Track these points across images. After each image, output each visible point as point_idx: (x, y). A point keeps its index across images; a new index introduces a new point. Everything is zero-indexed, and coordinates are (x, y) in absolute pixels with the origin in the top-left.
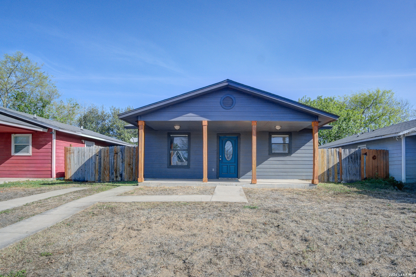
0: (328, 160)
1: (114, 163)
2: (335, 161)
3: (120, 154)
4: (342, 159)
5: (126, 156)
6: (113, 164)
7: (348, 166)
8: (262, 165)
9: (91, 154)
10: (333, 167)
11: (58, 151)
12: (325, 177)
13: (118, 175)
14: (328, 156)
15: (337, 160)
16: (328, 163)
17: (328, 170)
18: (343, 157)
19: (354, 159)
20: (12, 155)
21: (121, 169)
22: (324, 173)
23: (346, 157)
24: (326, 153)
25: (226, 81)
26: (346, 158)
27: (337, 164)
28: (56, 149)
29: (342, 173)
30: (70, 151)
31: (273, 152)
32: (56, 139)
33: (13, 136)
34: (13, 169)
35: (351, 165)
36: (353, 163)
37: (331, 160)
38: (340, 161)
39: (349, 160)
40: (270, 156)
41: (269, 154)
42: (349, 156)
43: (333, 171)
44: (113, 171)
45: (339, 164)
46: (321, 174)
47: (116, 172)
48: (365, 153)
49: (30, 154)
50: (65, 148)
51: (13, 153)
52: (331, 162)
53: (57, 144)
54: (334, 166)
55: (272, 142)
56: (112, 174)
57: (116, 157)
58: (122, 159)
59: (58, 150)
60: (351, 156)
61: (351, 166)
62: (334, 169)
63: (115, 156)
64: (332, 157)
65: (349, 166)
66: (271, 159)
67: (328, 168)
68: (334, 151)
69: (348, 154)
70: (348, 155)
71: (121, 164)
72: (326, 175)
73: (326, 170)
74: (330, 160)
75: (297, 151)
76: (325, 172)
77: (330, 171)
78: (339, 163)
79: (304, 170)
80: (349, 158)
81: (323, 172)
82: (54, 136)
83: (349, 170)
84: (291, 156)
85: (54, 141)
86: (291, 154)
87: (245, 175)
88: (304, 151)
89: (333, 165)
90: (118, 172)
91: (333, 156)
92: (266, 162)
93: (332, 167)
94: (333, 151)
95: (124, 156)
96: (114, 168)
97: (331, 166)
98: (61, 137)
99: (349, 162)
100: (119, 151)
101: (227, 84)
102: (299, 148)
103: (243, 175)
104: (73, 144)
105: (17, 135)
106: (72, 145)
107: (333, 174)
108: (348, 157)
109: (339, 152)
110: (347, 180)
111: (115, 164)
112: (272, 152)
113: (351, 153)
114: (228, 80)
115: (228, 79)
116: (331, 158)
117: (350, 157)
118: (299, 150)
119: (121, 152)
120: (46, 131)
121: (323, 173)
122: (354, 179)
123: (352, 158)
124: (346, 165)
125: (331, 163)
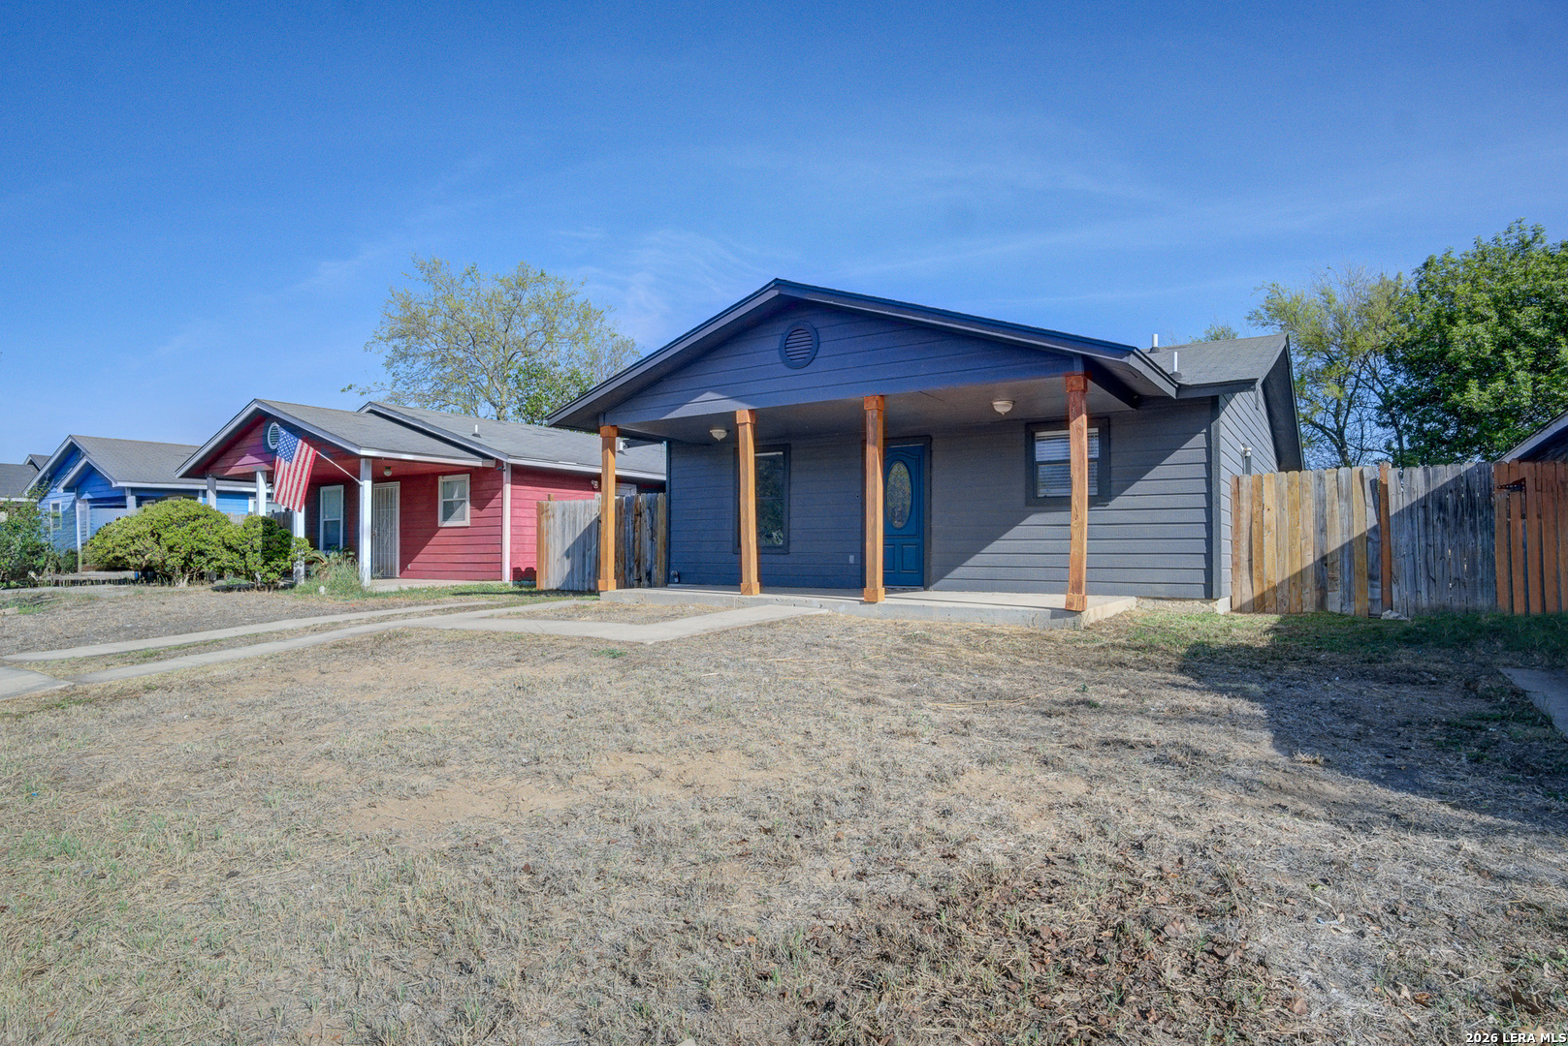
0: (1323, 517)
1: (634, 541)
2: (1359, 522)
3: (646, 515)
4: (1392, 513)
5: (659, 522)
6: (631, 544)
7: (1423, 543)
8: (1002, 542)
9: (587, 516)
10: (1346, 548)
11: (518, 512)
12: (1308, 590)
13: (643, 575)
14: (1321, 502)
15: (1366, 519)
16: (1322, 530)
17: (1323, 561)
18: (1397, 503)
19: (1456, 512)
20: (439, 525)
21: (648, 556)
22: (1302, 574)
23: (1412, 505)
24: (1312, 488)
25: (773, 285)
26: (1411, 508)
27: (1366, 538)
28: (512, 508)
29: (1391, 573)
30: (547, 511)
31: (1042, 492)
32: (512, 484)
33: (441, 479)
34: (443, 559)
35: (1439, 537)
36: (1451, 528)
37: (1337, 521)
38: (1383, 519)
39: (1426, 519)
40: (1030, 508)
41: (1027, 504)
42: (1427, 497)
43: (1346, 566)
44: (632, 564)
45: (1378, 535)
46: (1287, 576)
47: (638, 567)
48: (1513, 484)
49: (467, 522)
50: (538, 504)
51: (441, 523)
52: (1338, 526)
53: (516, 496)
54: (1350, 542)
55: (1037, 456)
56: (631, 570)
57: (638, 523)
58: (652, 528)
59: (518, 510)
60: (1440, 499)
61: (1439, 542)
62: (1351, 556)
63: (636, 521)
64: (1343, 503)
65: (1427, 544)
66: (1033, 519)
67: (1322, 552)
68: (1349, 479)
69: (1421, 491)
70: (1421, 495)
71: (649, 543)
72: (1310, 581)
73: (1310, 560)
74: (1332, 516)
75: (1131, 485)
76: (1306, 569)
77: (1333, 564)
78: (1374, 529)
79: (1159, 561)
80: (1425, 507)
81: (1298, 569)
82: (507, 476)
83: (1426, 562)
84: (1107, 508)
85: (508, 488)
86: (1111, 500)
87: (947, 577)
88: (1160, 486)
89: (1347, 540)
90: (642, 567)
91: (1348, 498)
92: (1016, 531)
93: (1342, 548)
94: (1347, 479)
95: (655, 522)
96: (633, 554)
97: (1335, 542)
98: (525, 478)
99: (1426, 524)
100: (644, 507)
101: (775, 293)
102: (1137, 475)
103: (941, 577)
104: (553, 492)
105: (448, 478)
106: (552, 495)
107: (1347, 579)
108: (1423, 503)
109: (1374, 484)
110: (1416, 609)
111: (637, 543)
112: (1039, 496)
113: (1440, 482)
114: (777, 282)
115: (777, 279)
116: (1338, 508)
117: (1435, 503)
118: (1138, 482)
119: (648, 511)
120: (490, 464)
121: (1295, 576)
122: (1456, 604)
123: (1442, 507)
124: (1412, 538)
125: (1338, 531)
